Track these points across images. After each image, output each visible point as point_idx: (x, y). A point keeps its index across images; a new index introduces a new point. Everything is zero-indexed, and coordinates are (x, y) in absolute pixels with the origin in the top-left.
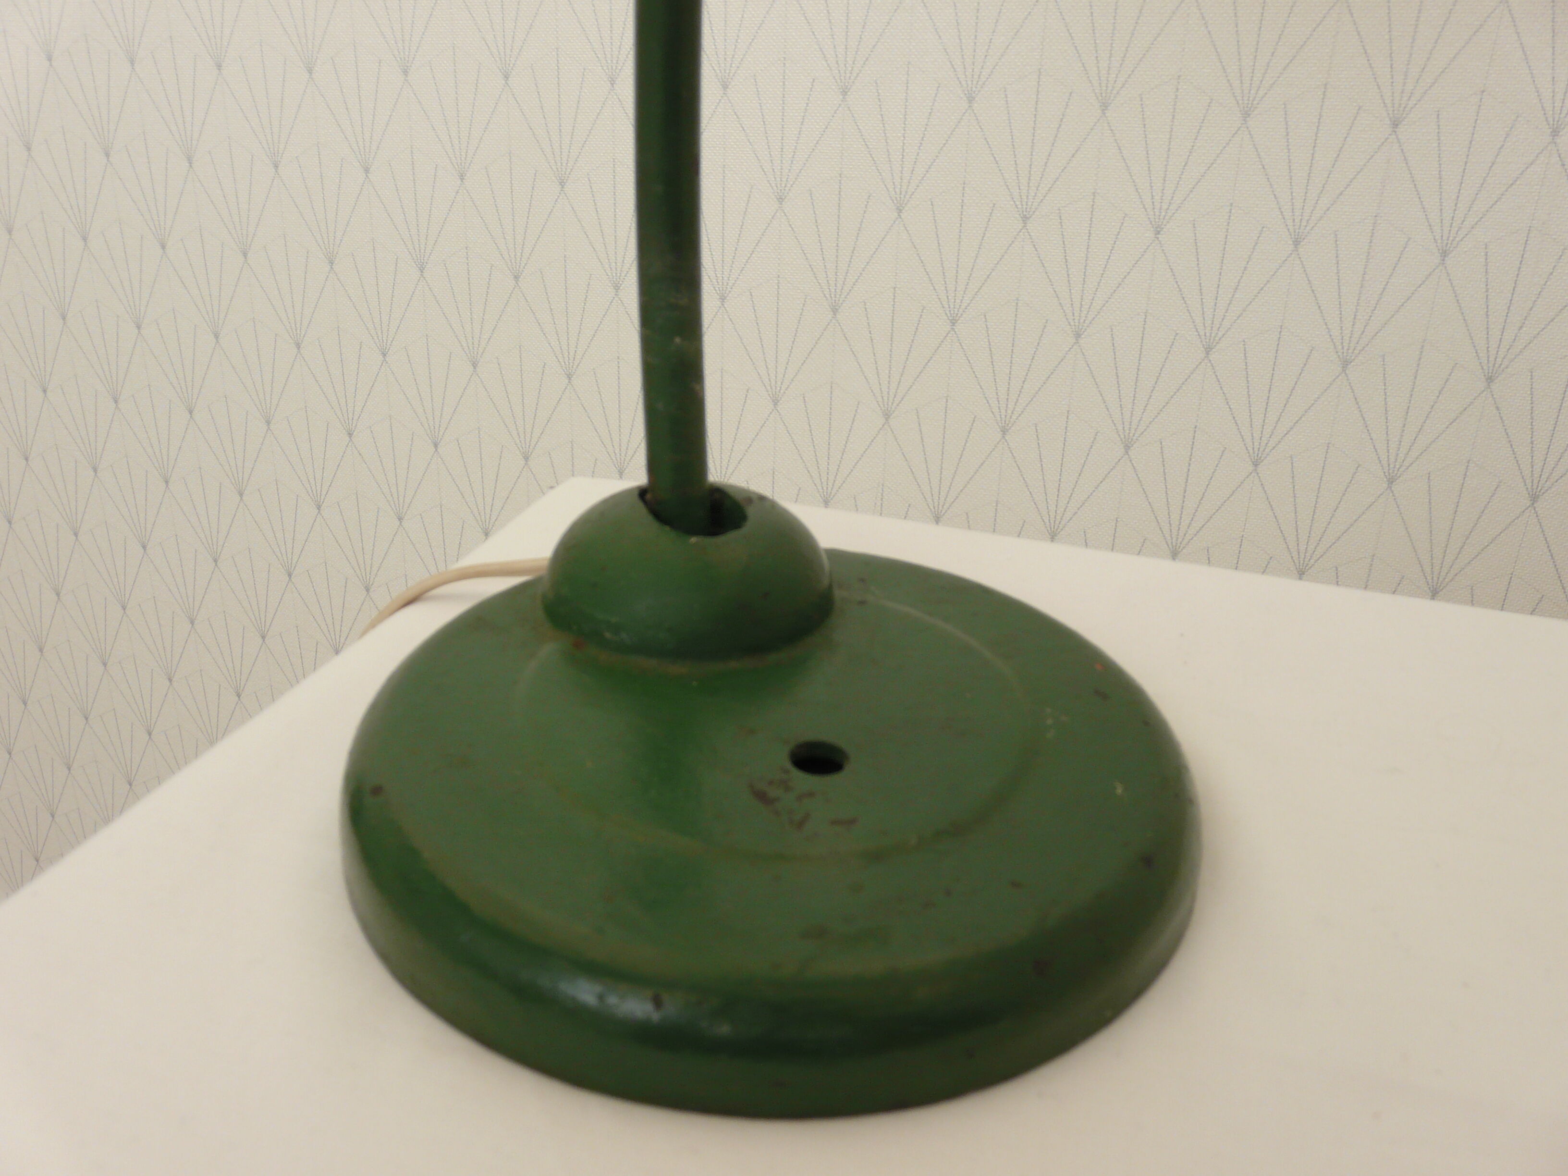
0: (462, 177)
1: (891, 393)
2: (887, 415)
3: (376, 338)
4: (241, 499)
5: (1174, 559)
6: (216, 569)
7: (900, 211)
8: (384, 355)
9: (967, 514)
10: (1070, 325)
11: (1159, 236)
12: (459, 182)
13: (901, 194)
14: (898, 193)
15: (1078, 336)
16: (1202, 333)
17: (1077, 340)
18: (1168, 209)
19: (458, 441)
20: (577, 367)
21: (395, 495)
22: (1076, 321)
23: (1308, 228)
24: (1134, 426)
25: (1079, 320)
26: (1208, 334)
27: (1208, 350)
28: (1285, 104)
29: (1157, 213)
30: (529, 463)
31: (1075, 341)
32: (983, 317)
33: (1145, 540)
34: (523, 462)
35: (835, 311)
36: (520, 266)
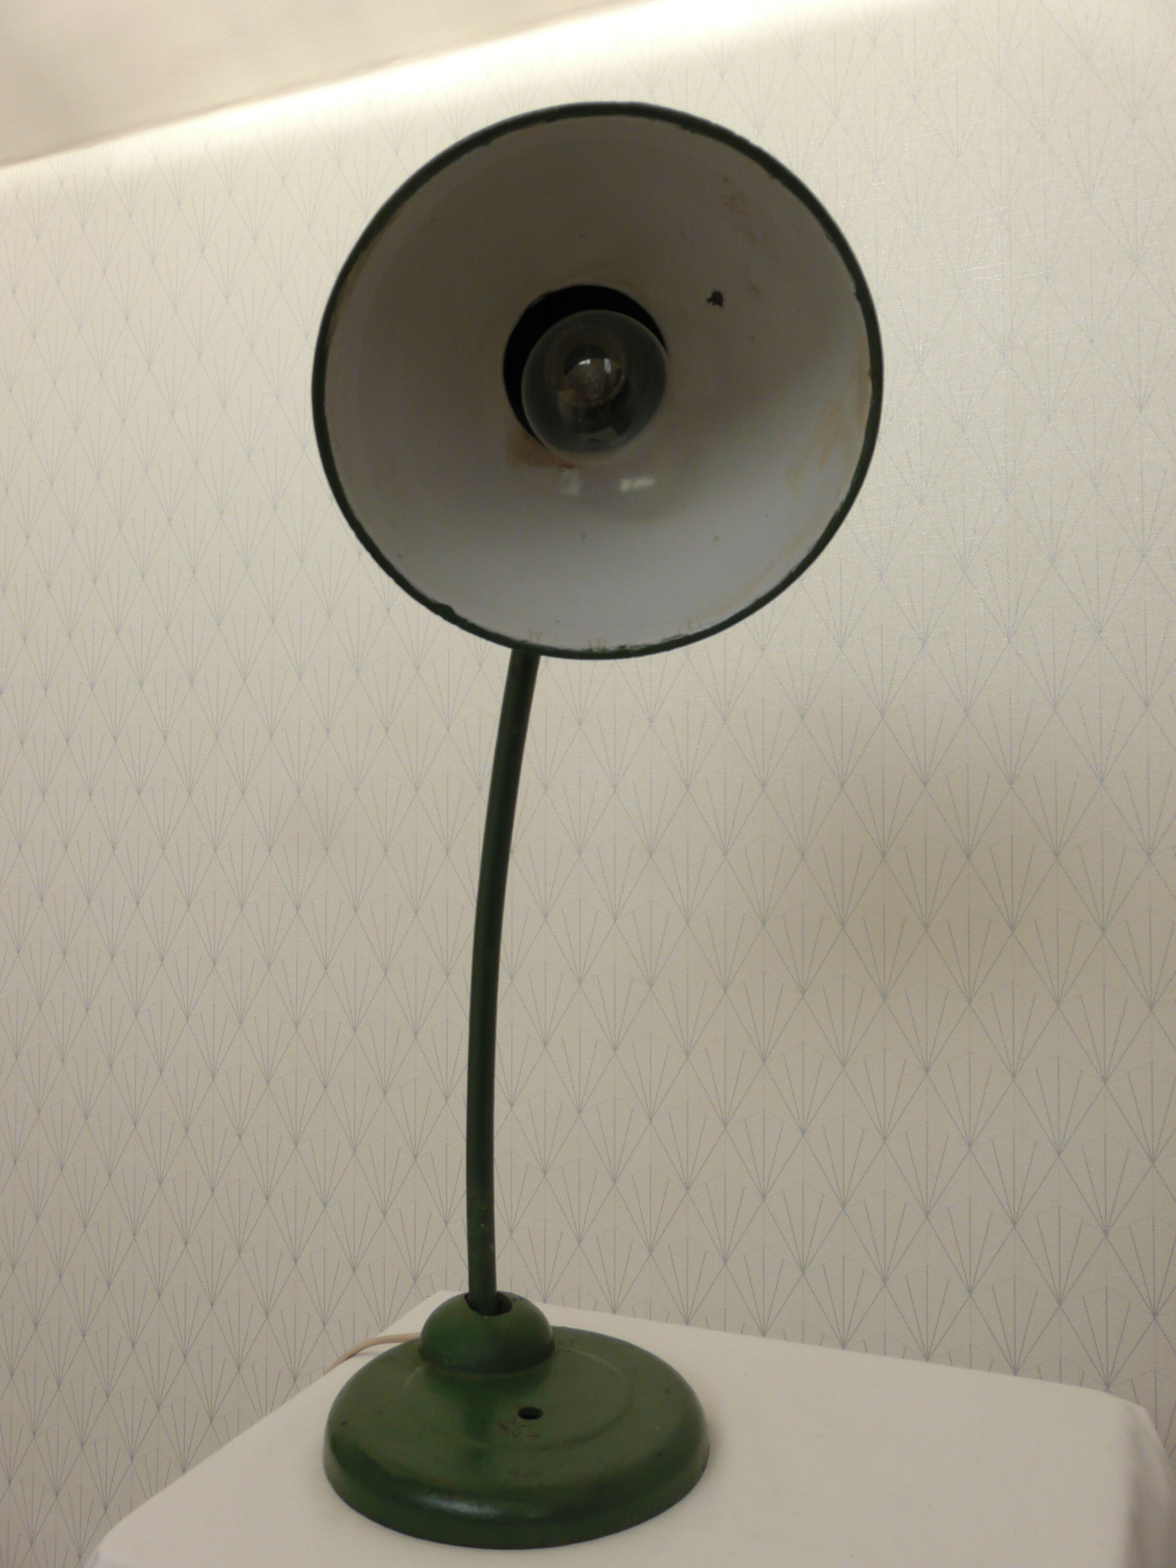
0: (385, 1093)
1: (652, 1235)
2: (651, 1250)
3: (320, 1194)
4: (212, 1308)
5: (843, 1349)
6: (185, 1363)
7: (651, 1119)
8: (325, 1205)
9: (706, 1318)
10: (759, 1190)
11: (805, 1135)
12: (383, 1096)
13: (651, 1109)
14: (649, 1108)
15: (764, 1197)
16: (839, 1195)
17: (764, 1199)
18: (807, 1119)
19: (369, 1267)
20: (452, 1216)
21: (322, 1306)
22: (762, 1188)
23: (890, 1130)
24: (805, 1256)
25: (764, 1187)
26: (842, 1196)
27: (844, 1206)
28: (864, 1059)
29: (802, 1121)
30: (417, 1282)
31: (763, 1200)
32: (705, 1185)
33: (823, 1335)
34: (413, 1282)
35: (615, 1181)
36: (418, 1149)
